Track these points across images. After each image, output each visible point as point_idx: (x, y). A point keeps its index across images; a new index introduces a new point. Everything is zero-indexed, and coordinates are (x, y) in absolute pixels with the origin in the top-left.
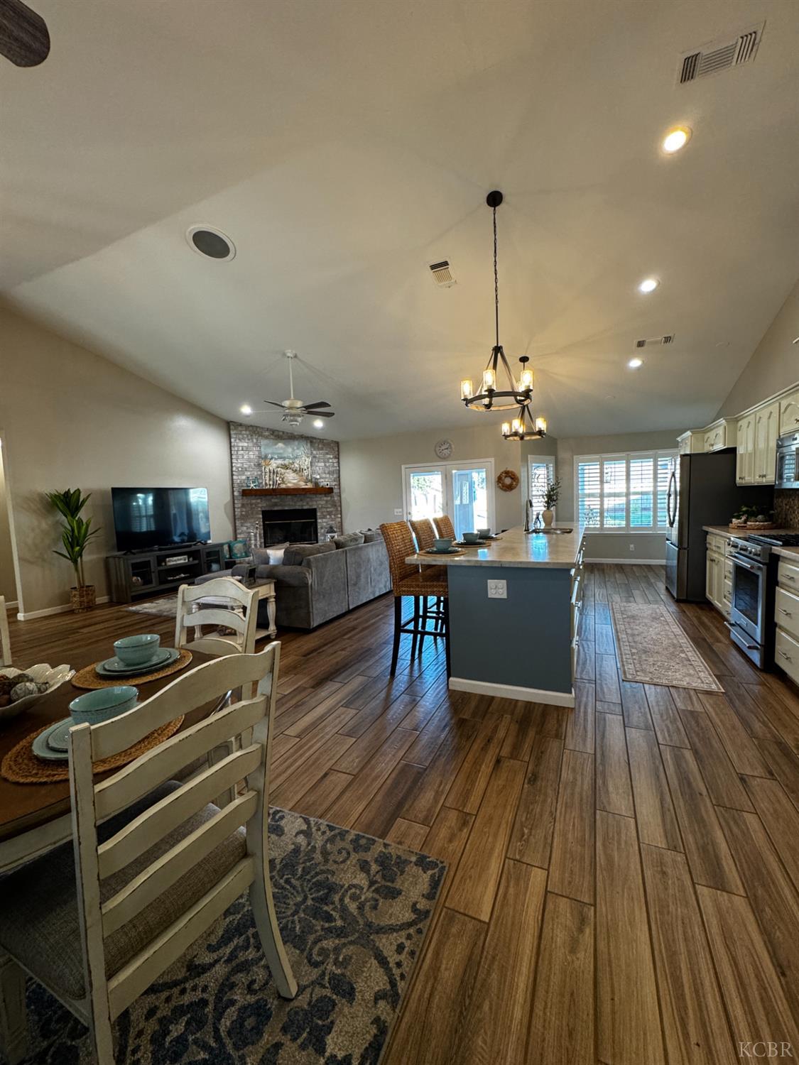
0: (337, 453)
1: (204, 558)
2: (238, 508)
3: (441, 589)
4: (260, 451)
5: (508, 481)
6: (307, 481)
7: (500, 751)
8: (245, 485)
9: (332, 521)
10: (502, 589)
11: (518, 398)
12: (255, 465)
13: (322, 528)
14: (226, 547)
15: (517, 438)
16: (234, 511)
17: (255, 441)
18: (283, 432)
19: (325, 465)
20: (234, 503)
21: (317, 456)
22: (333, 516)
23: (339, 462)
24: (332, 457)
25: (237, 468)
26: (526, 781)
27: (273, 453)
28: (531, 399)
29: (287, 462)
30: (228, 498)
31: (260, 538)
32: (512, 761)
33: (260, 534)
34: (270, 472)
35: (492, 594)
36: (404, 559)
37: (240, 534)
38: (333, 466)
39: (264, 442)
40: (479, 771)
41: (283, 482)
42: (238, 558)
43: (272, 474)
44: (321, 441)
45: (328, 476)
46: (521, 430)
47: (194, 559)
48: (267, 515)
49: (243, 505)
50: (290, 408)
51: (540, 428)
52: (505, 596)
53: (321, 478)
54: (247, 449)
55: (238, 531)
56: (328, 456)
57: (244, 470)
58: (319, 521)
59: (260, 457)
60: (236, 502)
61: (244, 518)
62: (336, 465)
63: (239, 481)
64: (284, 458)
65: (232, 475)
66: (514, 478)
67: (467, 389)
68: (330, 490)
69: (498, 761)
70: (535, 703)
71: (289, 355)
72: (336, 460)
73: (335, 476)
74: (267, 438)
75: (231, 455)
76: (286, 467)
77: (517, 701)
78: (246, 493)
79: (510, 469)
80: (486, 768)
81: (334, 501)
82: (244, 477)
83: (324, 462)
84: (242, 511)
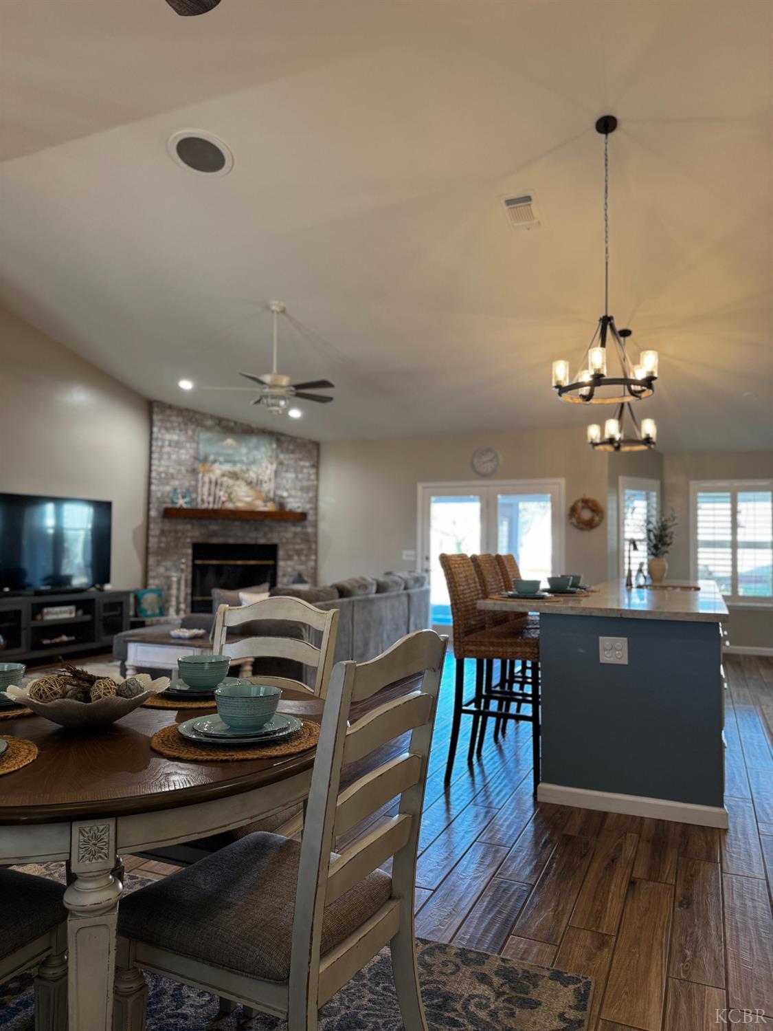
0: (315, 459)
1: (100, 613)
2: (154, 536)
3: (528, 650)
4: (197, 450)
5: (586, 515)
6: (266, 500)
7: (632, 872)
8: (168, 500)
9: (302, 564)
10: (621, 650)
11: (633, 387)
12: (187, 470)
13: (284, 575)
14: (132, 599)
15: (609, 448)
16: (147, 541)
17: (190, 432)
18: (236, 423)
19: (297, 478)
20: (148, 529)
21: (286, 462)
22: (303, 558)
23: (317, 474)
24: (307, 464)
25: (159, 473)
26: (677, 904)
27: (217, 454)
28: (653, 391)
29: (237, 468)
30: (139, 520)
31: (186, 586)
32: (651, 883)
33: (186, 581)
34: (210, 482)
35: (606, 657)
36: (476, 604)
37: (154, 578)
38: (309, 480)
39: (204, 435)
40: (608, 892)
41: (230, 499)
42: (147, 616)
43: (213, 487)
44: (293, 440)
45: (299, 494)
46: (618, 436)
47: (85, 613)
48: (200, 550)
49: (163, 533)
50: (273, 386)
51: (648, 435)
52: (624, 661)
53: (290, 496)
54: (177, 445)
55: (151, 574)
56: (302, 463)
57: (170, 477)
58: (281, 564)
59: (196, 458)
60: (152, 526)
61: (163, 553)
62: (313, 477)
63: (159, 494)
64: (234, 463)
65: (149, 484)
66: (597, 510)
67: (561, 372)
68: (302, 517)
69: (632, 883)
70: (669, 822)
71: (274, 308)
72: (313, 471)
73: (311, 494)
74: (209, 429)
75: (151, 452)
76: (235, 476)
77: (642, 818)
78: (171, 513)
79: (589, 496)
80: (617, 889)
81: (306, 534)
82: (168, 489)
83: (296, 472)
84: (160, 542)
